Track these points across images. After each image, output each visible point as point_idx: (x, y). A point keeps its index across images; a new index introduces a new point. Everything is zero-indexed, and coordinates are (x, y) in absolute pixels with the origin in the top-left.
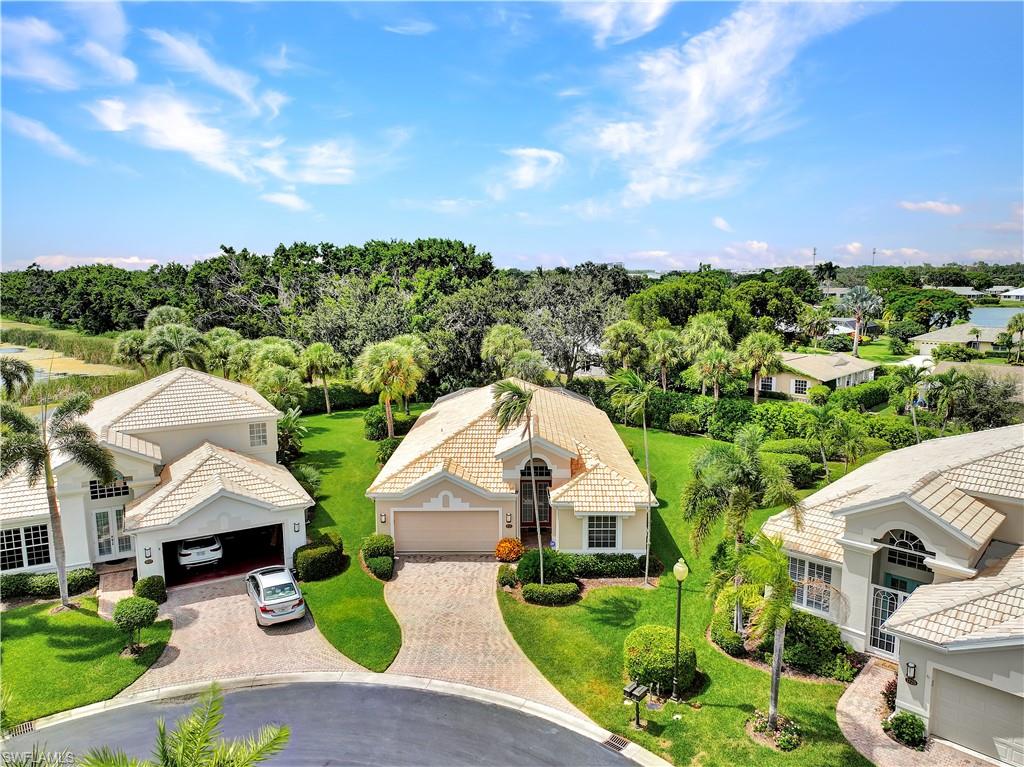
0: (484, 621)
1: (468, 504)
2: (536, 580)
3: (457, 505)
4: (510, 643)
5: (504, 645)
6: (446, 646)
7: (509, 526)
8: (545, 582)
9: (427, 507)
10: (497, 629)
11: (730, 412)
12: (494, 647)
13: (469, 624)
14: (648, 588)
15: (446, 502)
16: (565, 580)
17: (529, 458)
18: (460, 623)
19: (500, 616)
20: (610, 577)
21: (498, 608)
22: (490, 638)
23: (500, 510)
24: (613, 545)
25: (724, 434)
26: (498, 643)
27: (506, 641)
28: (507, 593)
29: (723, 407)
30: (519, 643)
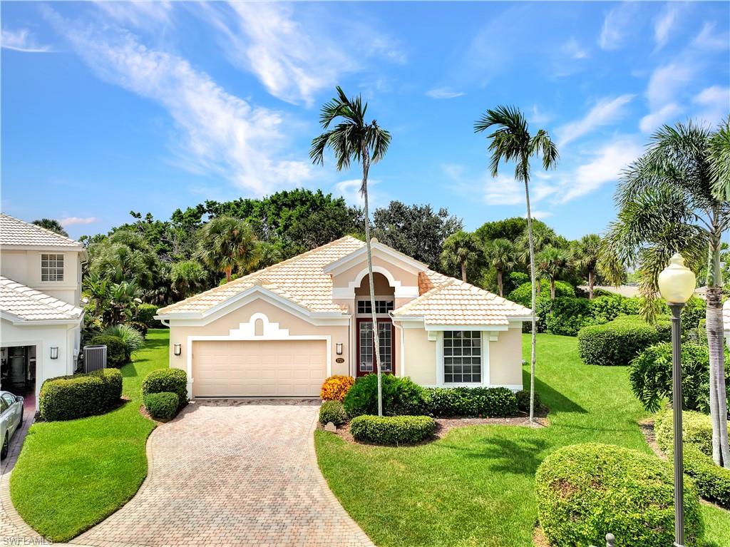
0: (286, 466)
1: (287, 331)
2: (372, 410)
3: (273, 331)
4: (322, 494)
5: (311, 497)
6: (209, 499)
7: (340, 361)
8: (384, 414)
9: (235, 335)
10: (305, 475)
11: (568, 307)
12: (293, 500)
13: (259, 469)
14: (535, 426)
15: (259, 327)
16: (414, 411)
17: (366, 271)
18: (247, 468)
19: (314, 459)
20: (477, 417)
21: (312, 449)
22: (289, 488)
23: (328, 338)
24: (478, 379)
25: (563, 329)
26: (303, 495)
27: (315, 492)
28: (329, 433)
29: (560, 303)
30: (337, 494)
